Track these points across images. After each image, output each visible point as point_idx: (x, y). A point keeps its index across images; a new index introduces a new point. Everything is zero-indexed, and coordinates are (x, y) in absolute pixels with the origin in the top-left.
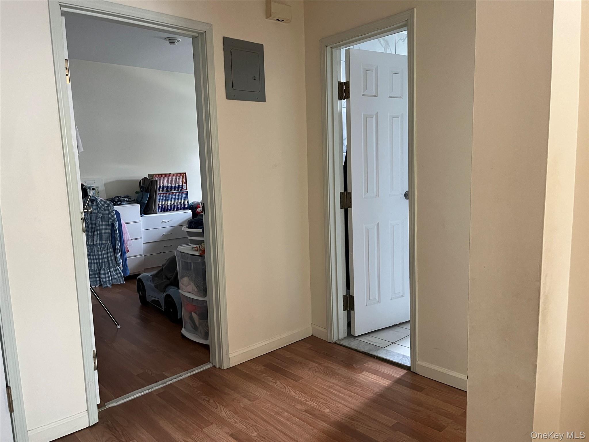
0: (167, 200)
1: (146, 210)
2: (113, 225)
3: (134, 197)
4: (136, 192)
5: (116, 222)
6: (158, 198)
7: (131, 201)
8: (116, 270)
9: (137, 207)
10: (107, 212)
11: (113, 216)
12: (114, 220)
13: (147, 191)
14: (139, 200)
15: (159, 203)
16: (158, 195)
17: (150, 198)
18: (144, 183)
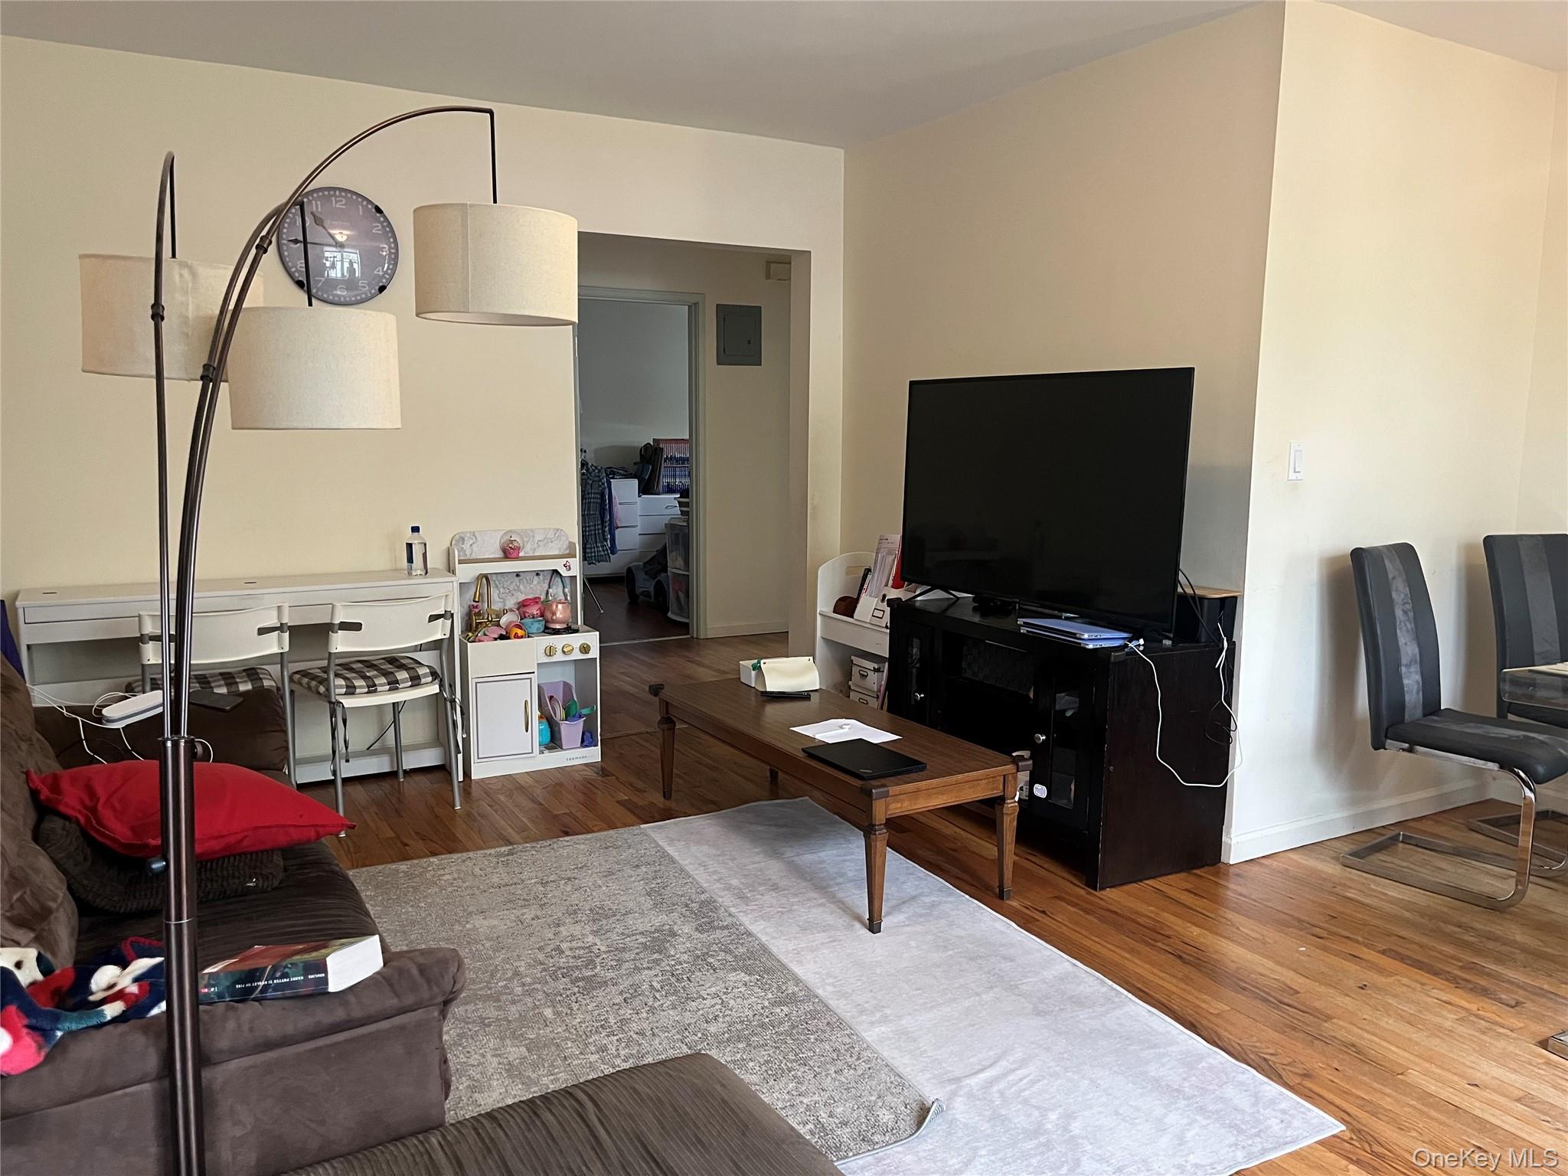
0: (675, 476)
1: (646, 489)
2: (603, 495)
3: (632, 469)
4: (635, 464)
5: (607, 491)
6: (663, 473)
7: (628, 476)
8: (602, 546)
9: (634, 483)
10: (597, 479)
11: (603, 484)
12: (604, 489)
13: (649, 463)
14: (638, 474)
15: (664, 481)
16: (662, 468)
17: (653, 471)
18: (646, 451)
